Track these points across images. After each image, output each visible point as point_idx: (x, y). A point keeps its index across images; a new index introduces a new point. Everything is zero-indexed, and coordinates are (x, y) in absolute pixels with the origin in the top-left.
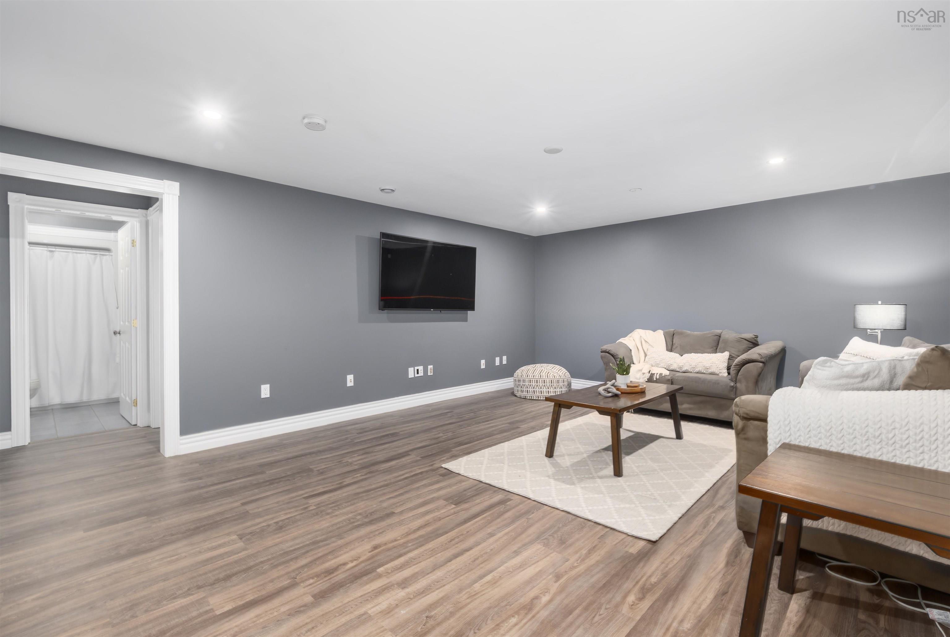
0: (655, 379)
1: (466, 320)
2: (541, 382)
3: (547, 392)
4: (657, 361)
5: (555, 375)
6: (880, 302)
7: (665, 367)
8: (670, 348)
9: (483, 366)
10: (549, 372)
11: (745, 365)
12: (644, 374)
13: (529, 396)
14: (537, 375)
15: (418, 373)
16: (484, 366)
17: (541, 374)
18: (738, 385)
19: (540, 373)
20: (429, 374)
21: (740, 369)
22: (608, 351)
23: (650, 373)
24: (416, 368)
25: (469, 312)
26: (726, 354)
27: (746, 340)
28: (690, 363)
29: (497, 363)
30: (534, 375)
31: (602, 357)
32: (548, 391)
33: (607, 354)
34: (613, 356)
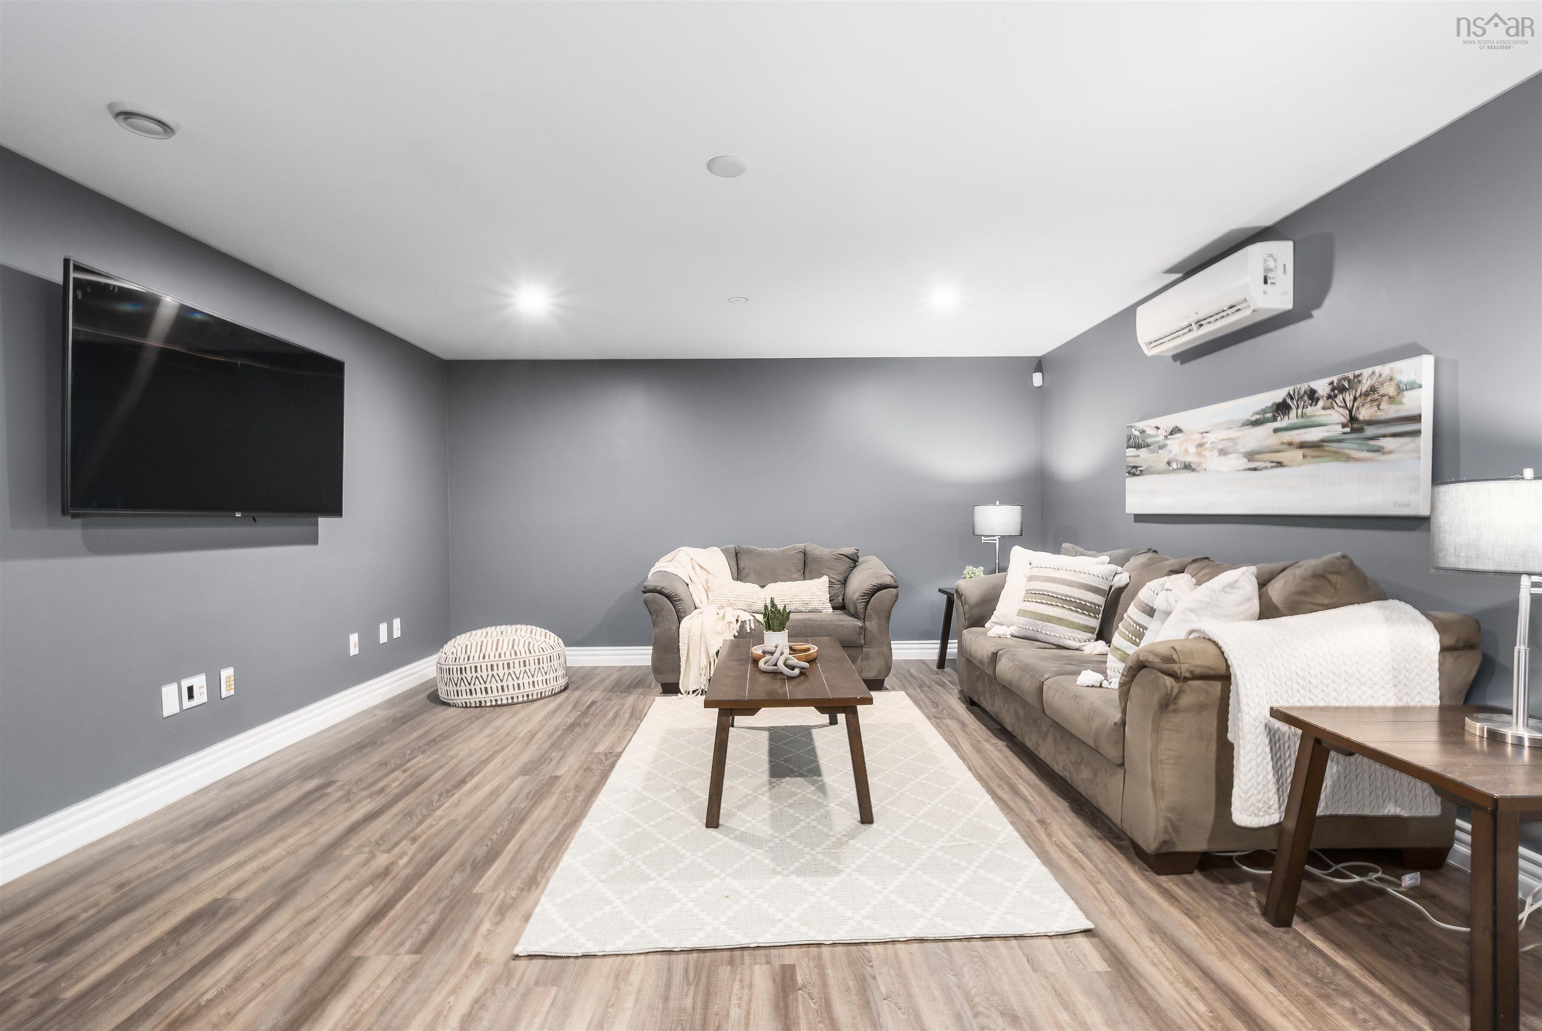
0: (748, 631)
1: (313, 540)
2: (517, 665)
3: (531, 683)
4: (730, 599)
5: (543, 645)
6: (998, 503)
7: (744, 608)
8: (739, 575)
9: (354, 651)
10: (529, 643)
11: (874, 594)
12: (730, 623)
13: (488, 699)
14: (508, 654)
15: (191, 696)
16: (357, 649)
17: (515, 648)
18: (868, 623)
19: (513, 647)
20: (224, 694)
21: (870, 600)
22: (658, 588)
23: (740, 621)
24: (186, 684)
25: (322, 521)
26: (825, 579)
27: (847, 556)
28: (781, 598)
29: (383, 638)
30: (500, 654)
31: (646, 602)
32: (533, 682)
33: (656, 594)
34: (668, 597)
